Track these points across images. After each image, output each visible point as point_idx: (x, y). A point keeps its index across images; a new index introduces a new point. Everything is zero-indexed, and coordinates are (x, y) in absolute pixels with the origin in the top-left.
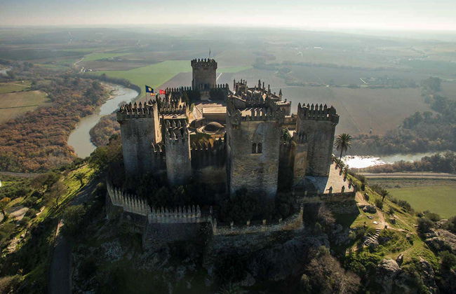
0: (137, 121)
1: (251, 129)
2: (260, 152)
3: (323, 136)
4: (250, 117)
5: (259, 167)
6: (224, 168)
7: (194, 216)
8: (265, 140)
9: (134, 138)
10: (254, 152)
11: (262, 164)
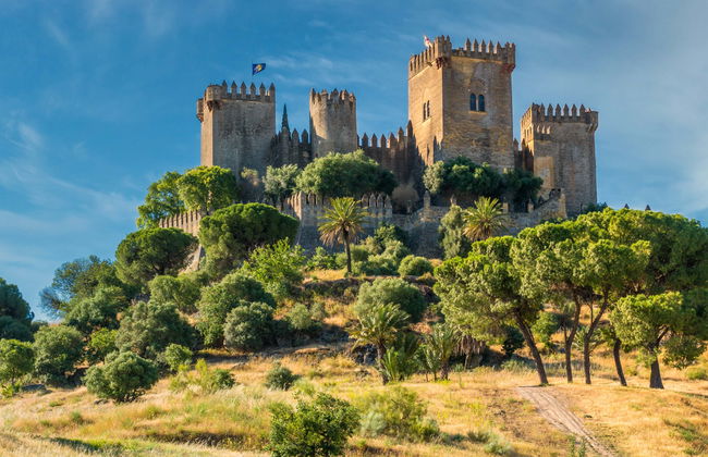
0: (245, 106)
1: (467, 71)
2: (482, 109)
3: (576, 150)
4: (465, 52)
5: (483, 136)
6: (411, 184)
7: (380, 215)
8: (489, 90)
9: (236, 137)
10: (473, 108)
11: (486, 131)
